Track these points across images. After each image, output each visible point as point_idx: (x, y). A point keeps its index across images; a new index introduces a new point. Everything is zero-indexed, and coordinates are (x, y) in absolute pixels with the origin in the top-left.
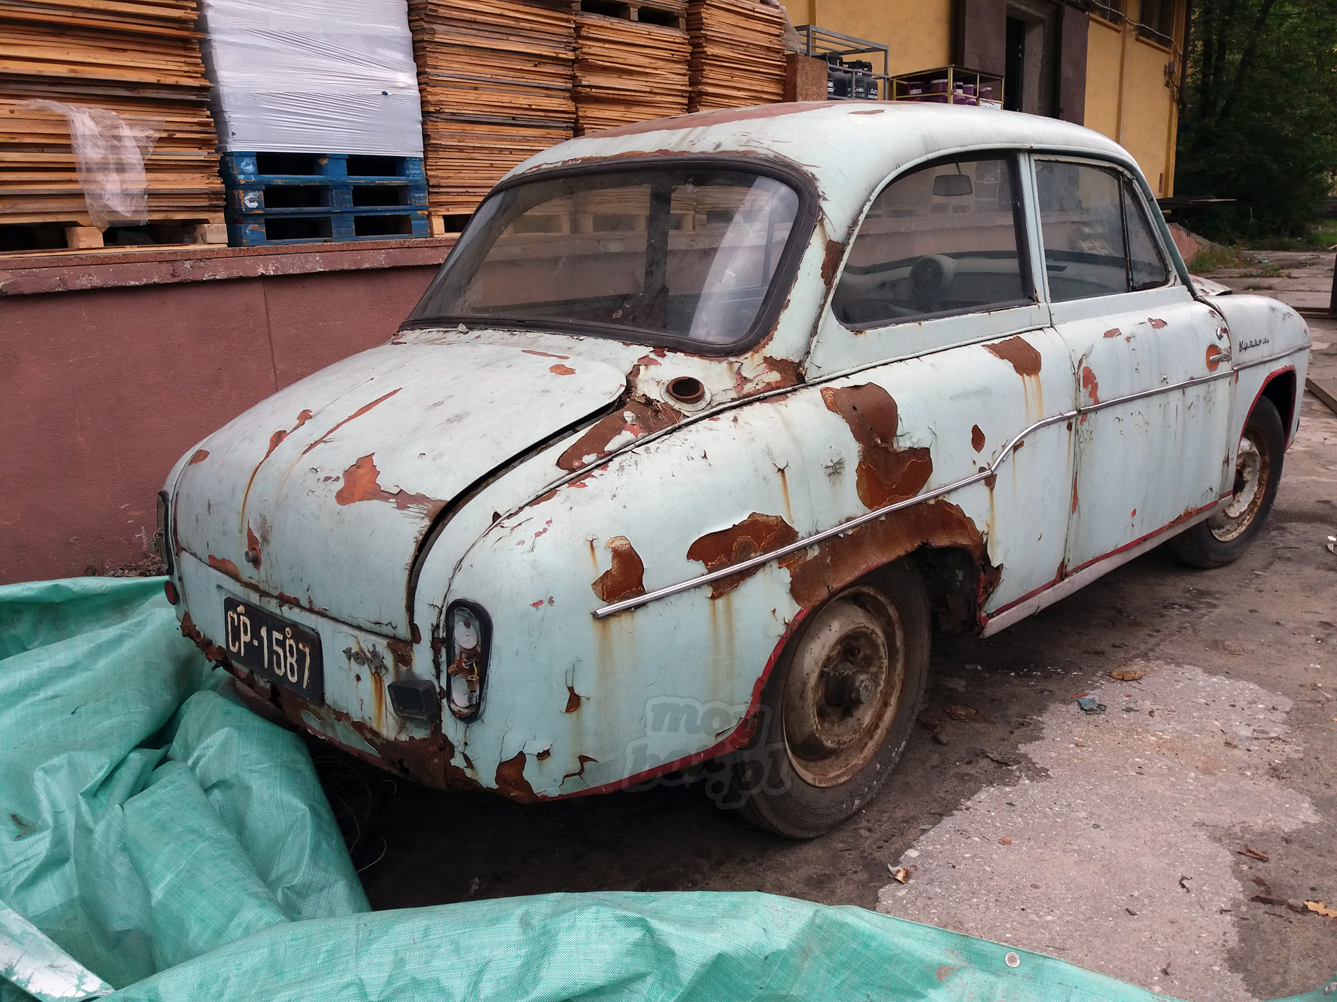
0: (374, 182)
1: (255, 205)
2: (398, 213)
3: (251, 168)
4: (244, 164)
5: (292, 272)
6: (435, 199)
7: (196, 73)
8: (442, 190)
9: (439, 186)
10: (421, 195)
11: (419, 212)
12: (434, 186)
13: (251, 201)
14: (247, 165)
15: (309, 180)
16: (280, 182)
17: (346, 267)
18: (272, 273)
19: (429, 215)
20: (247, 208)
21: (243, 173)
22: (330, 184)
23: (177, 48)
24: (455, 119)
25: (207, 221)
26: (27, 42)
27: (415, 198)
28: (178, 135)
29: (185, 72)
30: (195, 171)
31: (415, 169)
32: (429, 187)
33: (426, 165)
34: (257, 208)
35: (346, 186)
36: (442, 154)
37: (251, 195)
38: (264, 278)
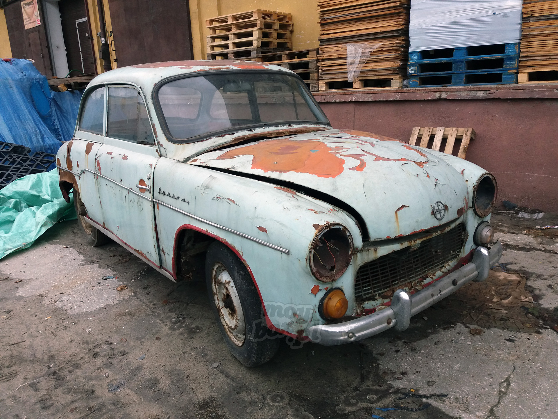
0: (479, 58)
1: (413, 72)
2: (493, 72)
3: (416, 58)
4: (413, 56)
5: (360, 100)
6: (521, 64)
7: (400, 24)
8: (528, 59)
9: (527, 57)
10: (511, 62)
11: (509, 71)
12: (523, 57)
13: (411, 71)
14: (414, 56)
15: (441, 61)
16: (426, 62)
17: (382, 99)
18: (354, 101)
19: (517, 73)
20: (409, 73)
21: (412, 60)
22: (452, 61)
23: (396, 16)
24: (543, 18)
25: (392, 79)
26: (350, 26)
27: (506, 64)
28: (385, 49)
29: (396, 25)
30: (391, 61)
31: (510, 49)
32: (519, 57)
33: (519, 47)
34: (414, 73)
35: (462, 61)
36: (531, 39)
37: (412, 68)
38: (350, 102)
